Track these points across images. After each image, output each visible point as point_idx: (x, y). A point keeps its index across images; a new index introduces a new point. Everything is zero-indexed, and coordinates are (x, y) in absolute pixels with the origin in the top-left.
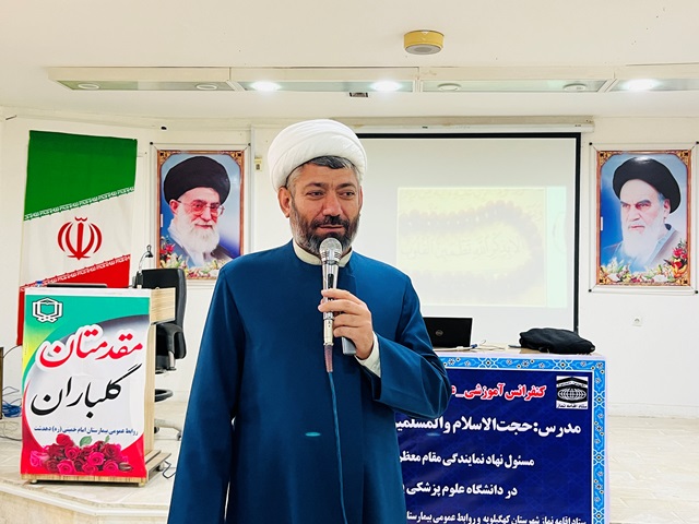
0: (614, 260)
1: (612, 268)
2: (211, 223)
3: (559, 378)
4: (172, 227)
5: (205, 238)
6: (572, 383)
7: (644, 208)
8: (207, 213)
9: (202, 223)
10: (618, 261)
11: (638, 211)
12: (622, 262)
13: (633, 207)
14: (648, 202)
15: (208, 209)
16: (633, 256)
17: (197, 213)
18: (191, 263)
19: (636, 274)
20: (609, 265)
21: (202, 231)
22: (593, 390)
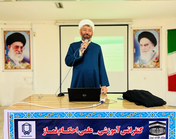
0: (138, 61)
2: (21, 52)
4: (9, 54)
5: (19, 57)
6: (157, 125)
7: (147, 46)
8: (19, 49)
9: (18, 52)
11: (145, 47)
12: (141, 61)
13: (144, 46)
17: (16, 49)
18: (15, 64)
19: (144, 65)
20: (137, 63)
21: (18, 55)
22: (169, 128)
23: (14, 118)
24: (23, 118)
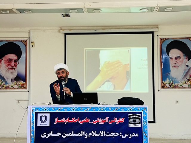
0: (168, 79)
1: (167, 82)
2: (14, 67)
3: (129, 115)
5: (12, 73)
6: (134, 116)
7: (178, 59)
8: (13, 64)
9: (10, 67)
10: (169, 79)
11: (176, 60)
12: (171, 79)
13: (174, 59)
14: (180, 57)
15: (13, 62)
16: (174, 77)
17: (9, 64)
18: (6, 82)
19: (176, 84)
21: (11, 71)
22: (143, 119)
23: (35, 112)
24: (41, 112)
